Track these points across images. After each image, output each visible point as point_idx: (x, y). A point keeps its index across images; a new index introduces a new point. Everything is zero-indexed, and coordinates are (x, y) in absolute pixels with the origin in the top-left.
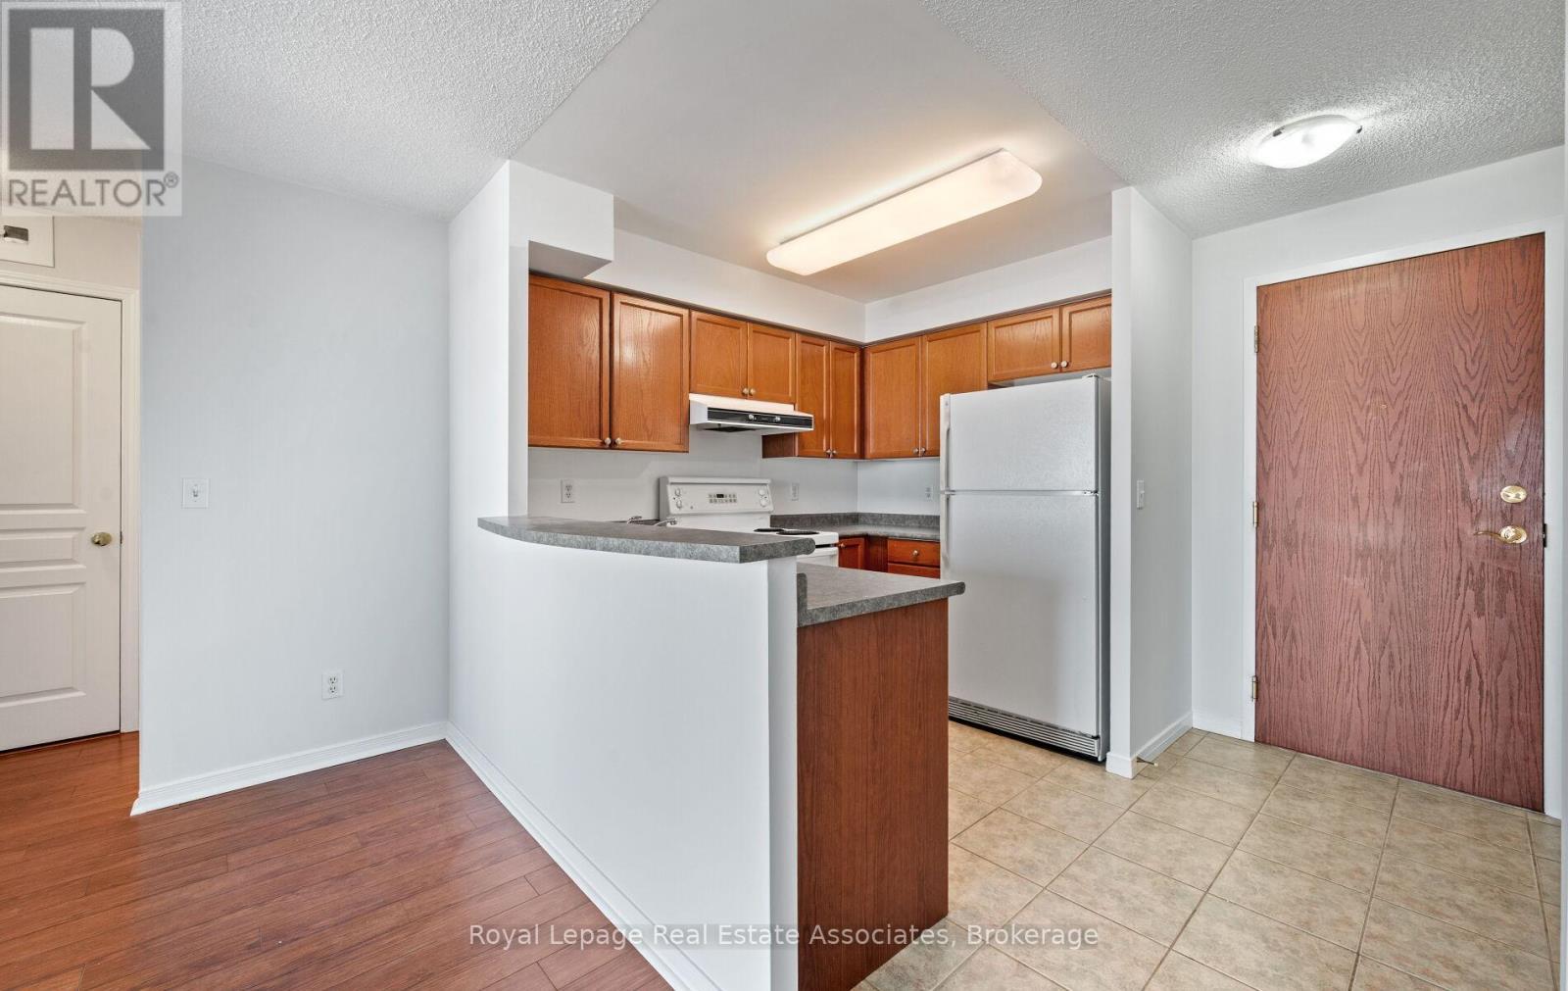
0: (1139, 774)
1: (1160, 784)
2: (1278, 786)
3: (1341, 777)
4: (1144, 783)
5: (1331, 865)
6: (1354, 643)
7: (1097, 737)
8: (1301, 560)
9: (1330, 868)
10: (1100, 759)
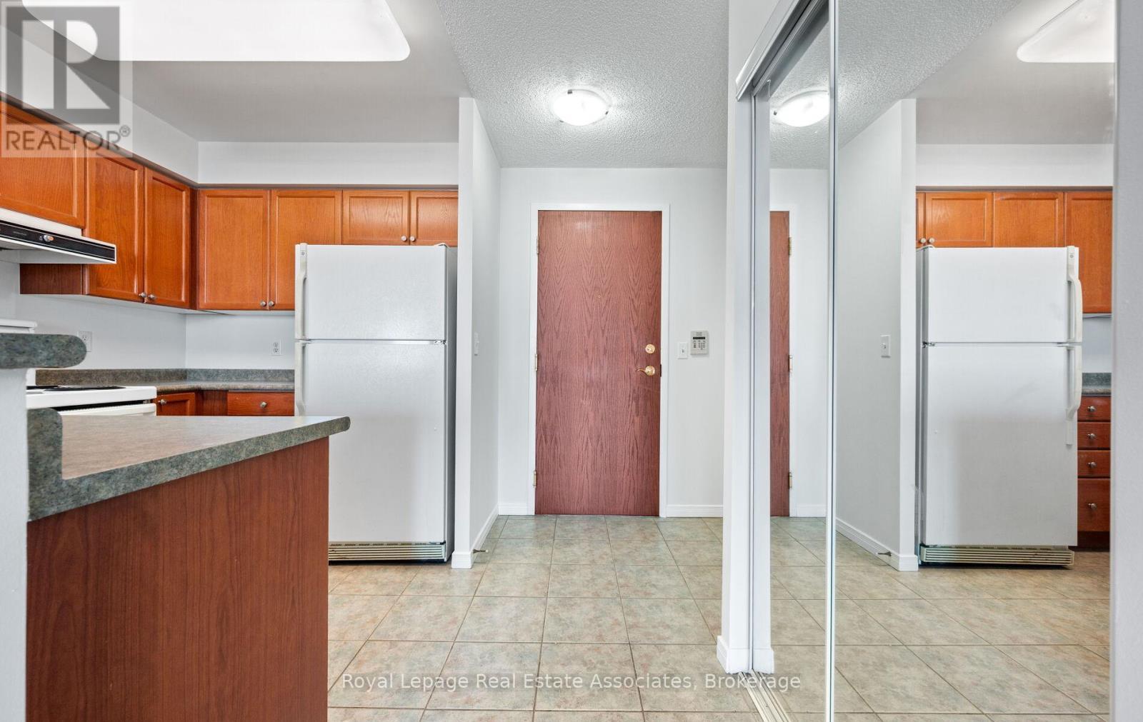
0: (474, 563)
1: (490, 566)
2: (556, 541)
3: (581, 524)
4: (480, 568)
5: (596, 585)
6: (585, 440)
7: (445, 542)
8: (560, 391)
9: (597, 588)
10: (445, 560)
